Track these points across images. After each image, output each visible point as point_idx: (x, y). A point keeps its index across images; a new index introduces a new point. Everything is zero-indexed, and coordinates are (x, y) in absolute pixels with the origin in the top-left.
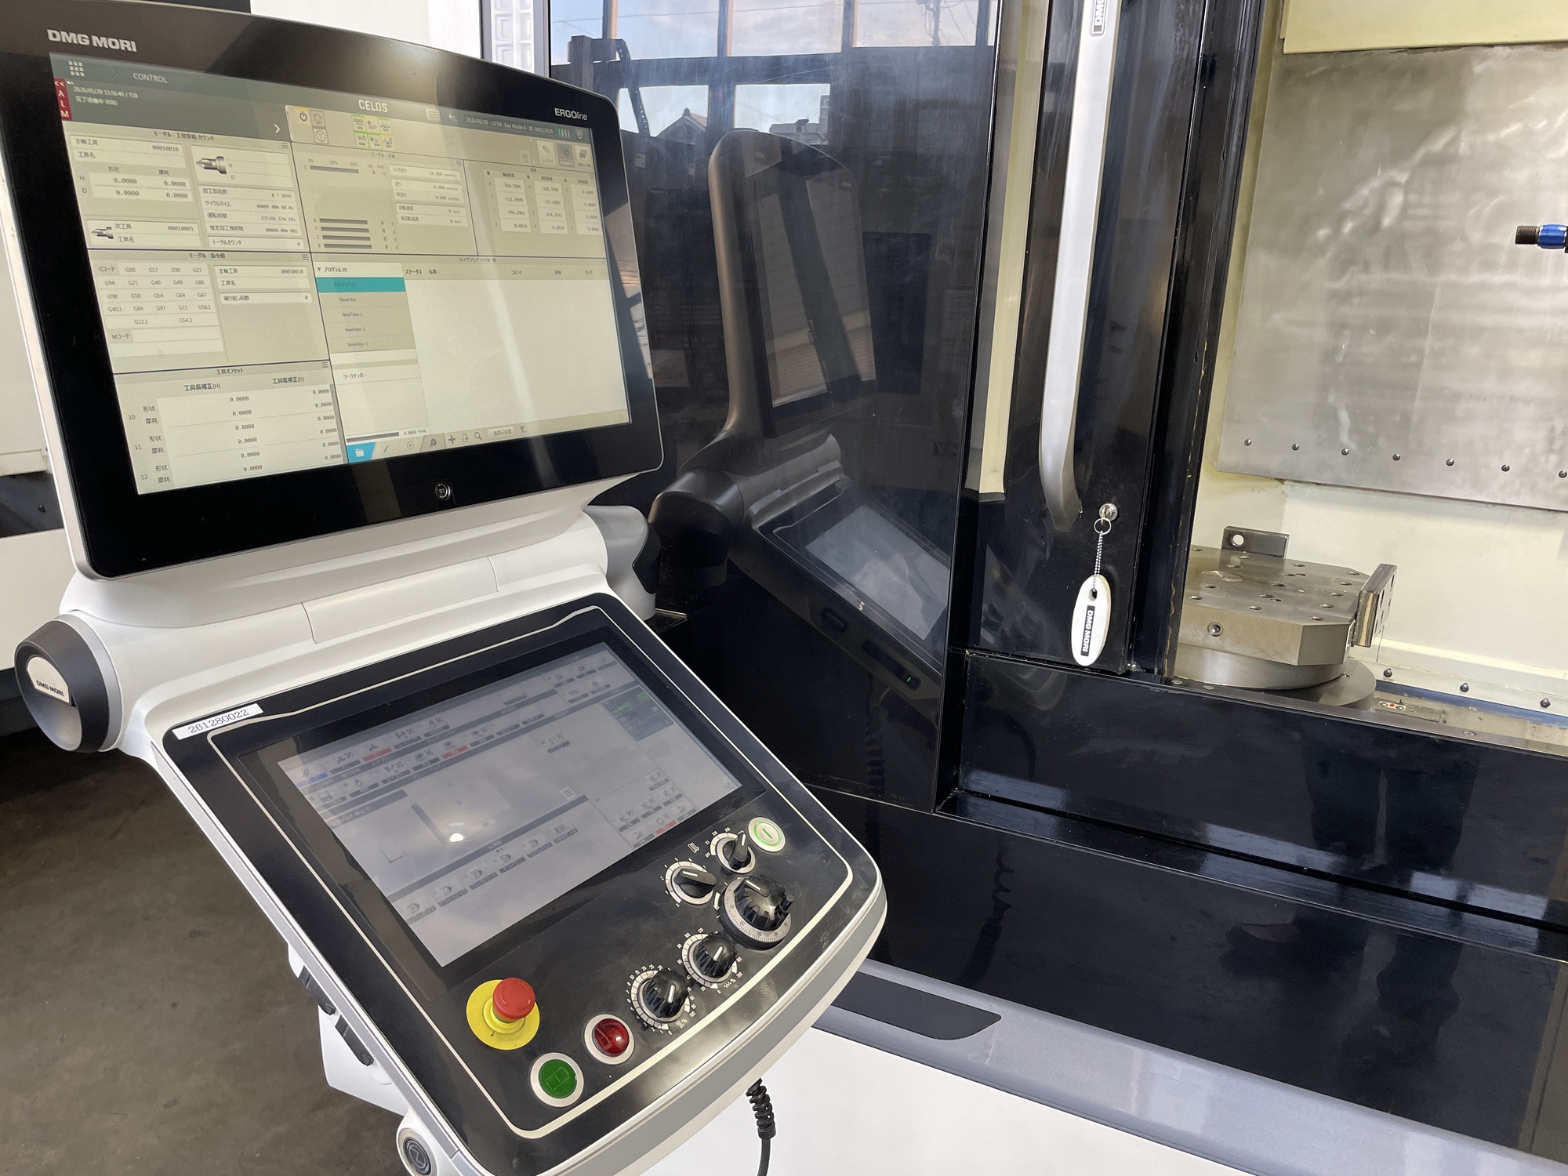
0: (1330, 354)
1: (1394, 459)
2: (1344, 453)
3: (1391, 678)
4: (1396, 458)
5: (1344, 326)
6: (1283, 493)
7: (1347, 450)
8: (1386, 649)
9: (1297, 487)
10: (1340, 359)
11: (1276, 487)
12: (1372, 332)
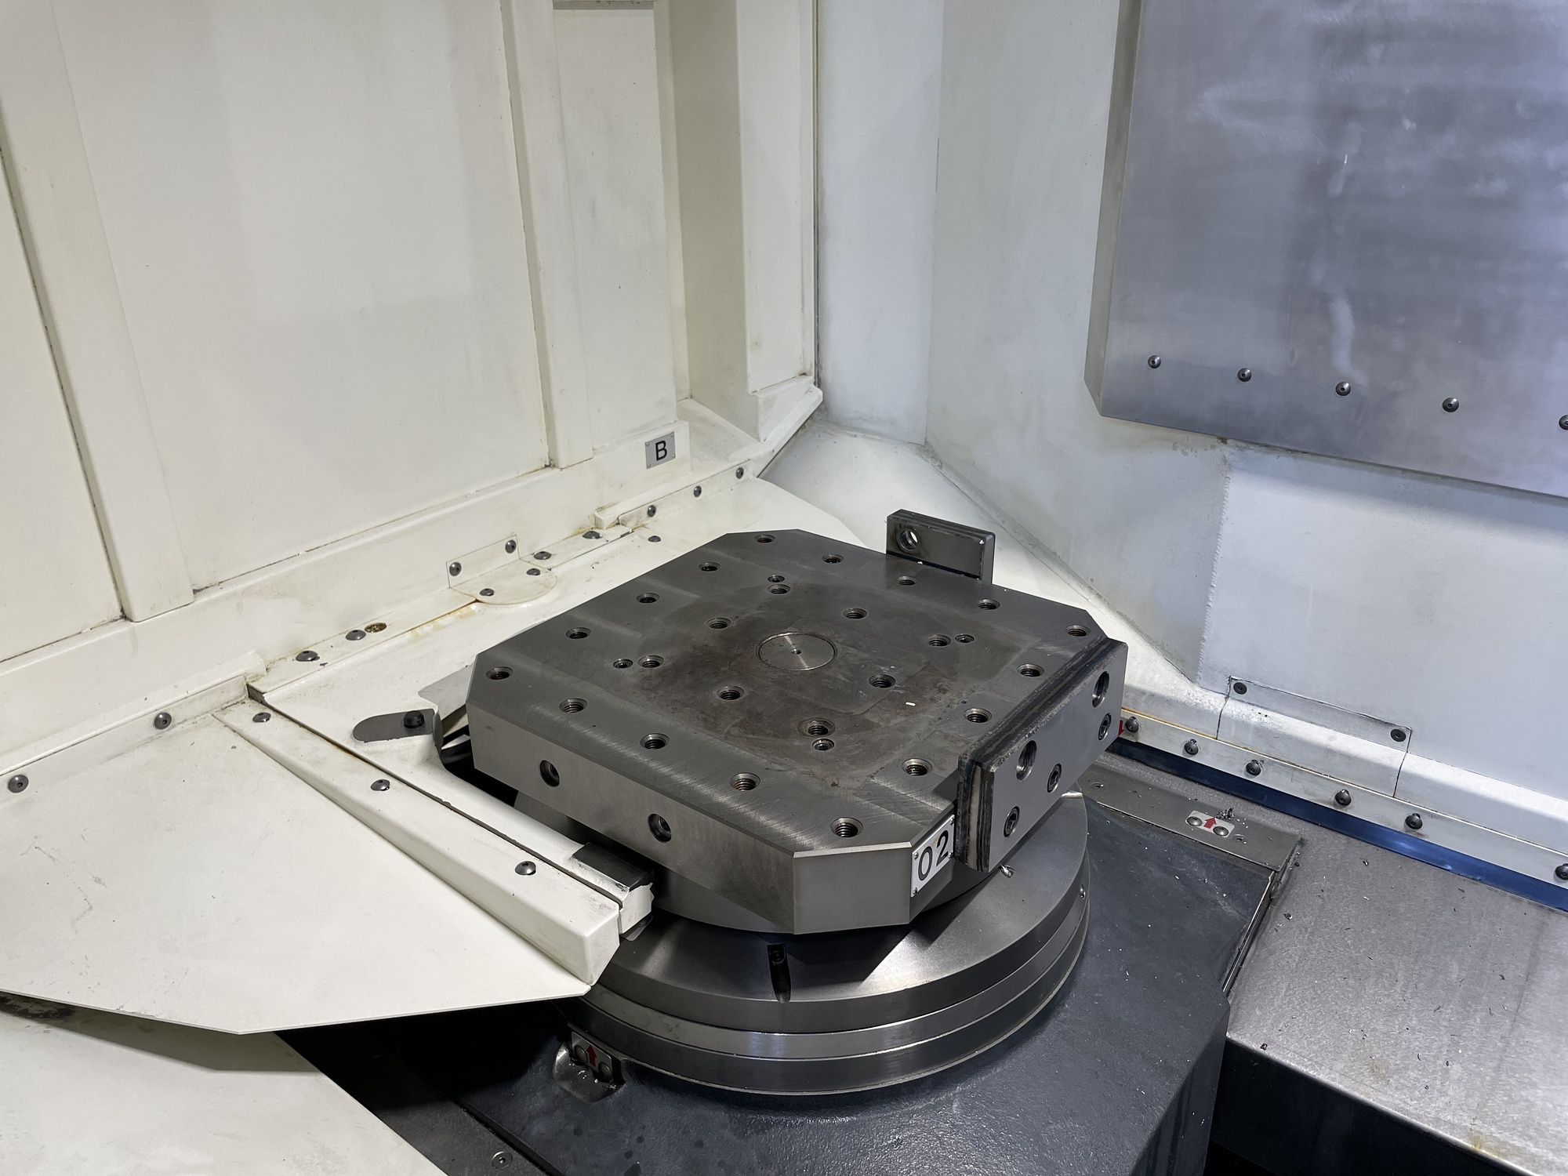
0: (1318, 177)
1: (1445, 408)
2: (1341, 392)
3: (1419, 831)
4: (1449, 407)
5: (1348, 113)
6: (1225, 461)
7: (1346, 386)
8: (1413, 778)
9: (1249, 452)
10: (1336, 188)
11: (1213, 447)
12: (1408, 124)
